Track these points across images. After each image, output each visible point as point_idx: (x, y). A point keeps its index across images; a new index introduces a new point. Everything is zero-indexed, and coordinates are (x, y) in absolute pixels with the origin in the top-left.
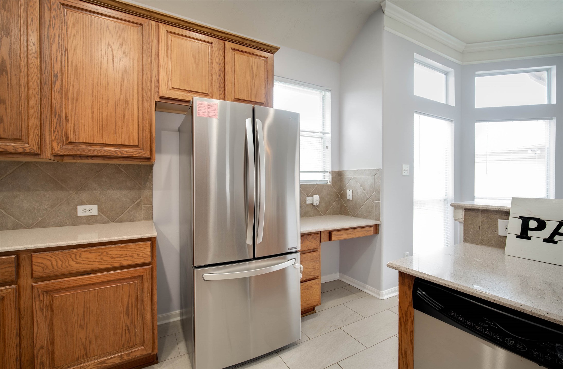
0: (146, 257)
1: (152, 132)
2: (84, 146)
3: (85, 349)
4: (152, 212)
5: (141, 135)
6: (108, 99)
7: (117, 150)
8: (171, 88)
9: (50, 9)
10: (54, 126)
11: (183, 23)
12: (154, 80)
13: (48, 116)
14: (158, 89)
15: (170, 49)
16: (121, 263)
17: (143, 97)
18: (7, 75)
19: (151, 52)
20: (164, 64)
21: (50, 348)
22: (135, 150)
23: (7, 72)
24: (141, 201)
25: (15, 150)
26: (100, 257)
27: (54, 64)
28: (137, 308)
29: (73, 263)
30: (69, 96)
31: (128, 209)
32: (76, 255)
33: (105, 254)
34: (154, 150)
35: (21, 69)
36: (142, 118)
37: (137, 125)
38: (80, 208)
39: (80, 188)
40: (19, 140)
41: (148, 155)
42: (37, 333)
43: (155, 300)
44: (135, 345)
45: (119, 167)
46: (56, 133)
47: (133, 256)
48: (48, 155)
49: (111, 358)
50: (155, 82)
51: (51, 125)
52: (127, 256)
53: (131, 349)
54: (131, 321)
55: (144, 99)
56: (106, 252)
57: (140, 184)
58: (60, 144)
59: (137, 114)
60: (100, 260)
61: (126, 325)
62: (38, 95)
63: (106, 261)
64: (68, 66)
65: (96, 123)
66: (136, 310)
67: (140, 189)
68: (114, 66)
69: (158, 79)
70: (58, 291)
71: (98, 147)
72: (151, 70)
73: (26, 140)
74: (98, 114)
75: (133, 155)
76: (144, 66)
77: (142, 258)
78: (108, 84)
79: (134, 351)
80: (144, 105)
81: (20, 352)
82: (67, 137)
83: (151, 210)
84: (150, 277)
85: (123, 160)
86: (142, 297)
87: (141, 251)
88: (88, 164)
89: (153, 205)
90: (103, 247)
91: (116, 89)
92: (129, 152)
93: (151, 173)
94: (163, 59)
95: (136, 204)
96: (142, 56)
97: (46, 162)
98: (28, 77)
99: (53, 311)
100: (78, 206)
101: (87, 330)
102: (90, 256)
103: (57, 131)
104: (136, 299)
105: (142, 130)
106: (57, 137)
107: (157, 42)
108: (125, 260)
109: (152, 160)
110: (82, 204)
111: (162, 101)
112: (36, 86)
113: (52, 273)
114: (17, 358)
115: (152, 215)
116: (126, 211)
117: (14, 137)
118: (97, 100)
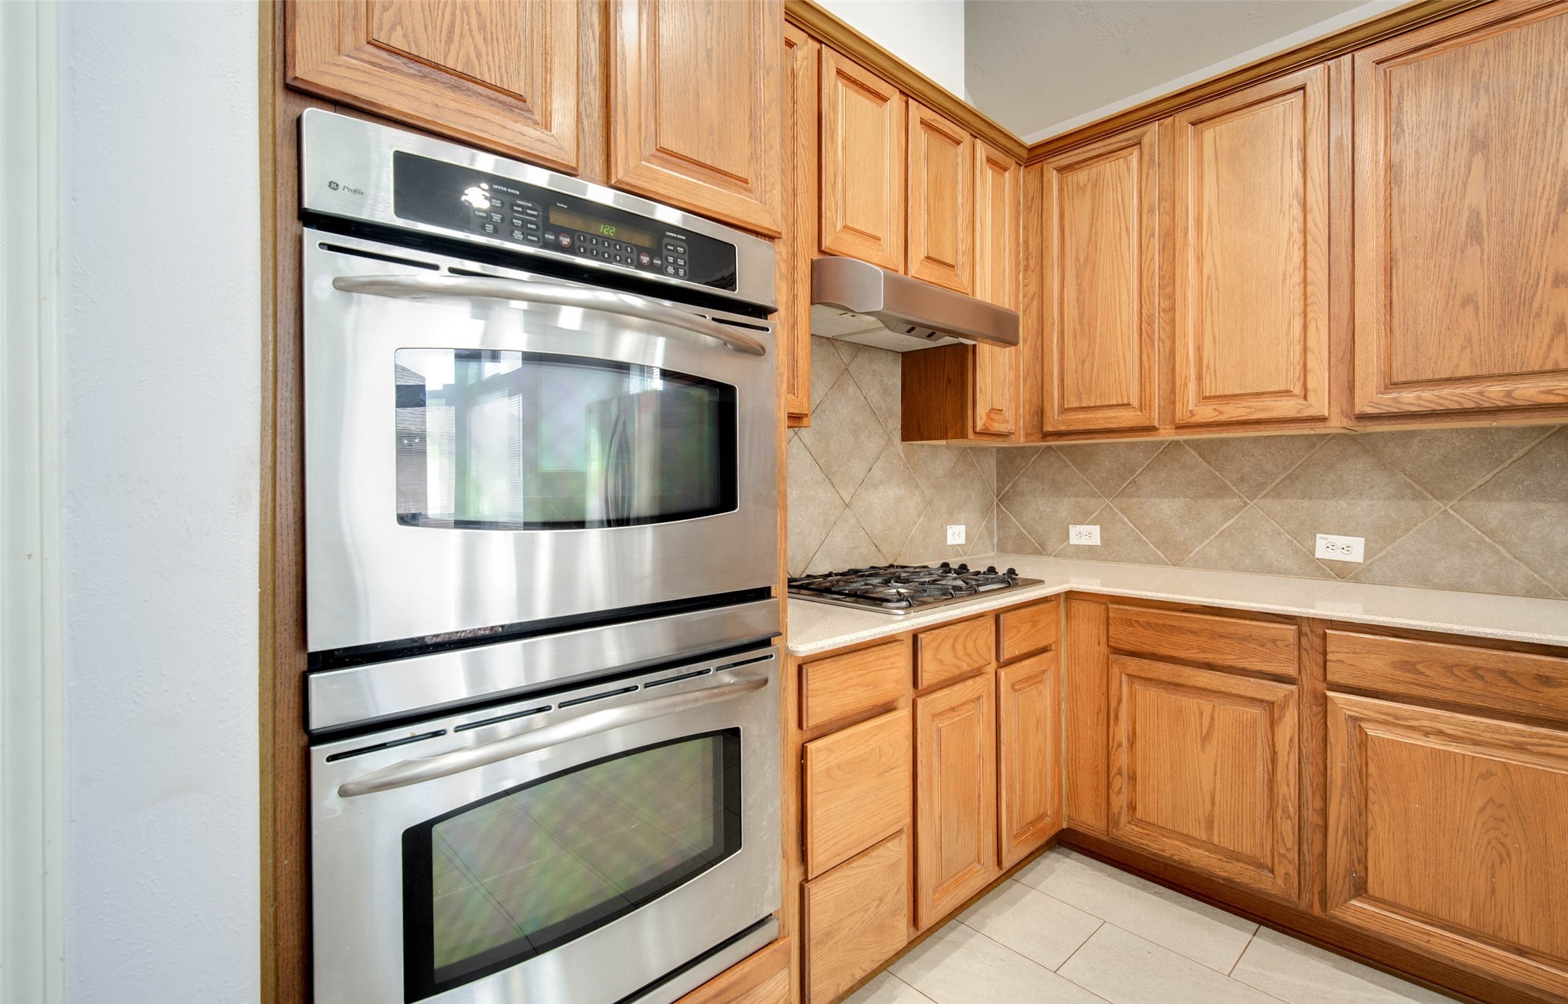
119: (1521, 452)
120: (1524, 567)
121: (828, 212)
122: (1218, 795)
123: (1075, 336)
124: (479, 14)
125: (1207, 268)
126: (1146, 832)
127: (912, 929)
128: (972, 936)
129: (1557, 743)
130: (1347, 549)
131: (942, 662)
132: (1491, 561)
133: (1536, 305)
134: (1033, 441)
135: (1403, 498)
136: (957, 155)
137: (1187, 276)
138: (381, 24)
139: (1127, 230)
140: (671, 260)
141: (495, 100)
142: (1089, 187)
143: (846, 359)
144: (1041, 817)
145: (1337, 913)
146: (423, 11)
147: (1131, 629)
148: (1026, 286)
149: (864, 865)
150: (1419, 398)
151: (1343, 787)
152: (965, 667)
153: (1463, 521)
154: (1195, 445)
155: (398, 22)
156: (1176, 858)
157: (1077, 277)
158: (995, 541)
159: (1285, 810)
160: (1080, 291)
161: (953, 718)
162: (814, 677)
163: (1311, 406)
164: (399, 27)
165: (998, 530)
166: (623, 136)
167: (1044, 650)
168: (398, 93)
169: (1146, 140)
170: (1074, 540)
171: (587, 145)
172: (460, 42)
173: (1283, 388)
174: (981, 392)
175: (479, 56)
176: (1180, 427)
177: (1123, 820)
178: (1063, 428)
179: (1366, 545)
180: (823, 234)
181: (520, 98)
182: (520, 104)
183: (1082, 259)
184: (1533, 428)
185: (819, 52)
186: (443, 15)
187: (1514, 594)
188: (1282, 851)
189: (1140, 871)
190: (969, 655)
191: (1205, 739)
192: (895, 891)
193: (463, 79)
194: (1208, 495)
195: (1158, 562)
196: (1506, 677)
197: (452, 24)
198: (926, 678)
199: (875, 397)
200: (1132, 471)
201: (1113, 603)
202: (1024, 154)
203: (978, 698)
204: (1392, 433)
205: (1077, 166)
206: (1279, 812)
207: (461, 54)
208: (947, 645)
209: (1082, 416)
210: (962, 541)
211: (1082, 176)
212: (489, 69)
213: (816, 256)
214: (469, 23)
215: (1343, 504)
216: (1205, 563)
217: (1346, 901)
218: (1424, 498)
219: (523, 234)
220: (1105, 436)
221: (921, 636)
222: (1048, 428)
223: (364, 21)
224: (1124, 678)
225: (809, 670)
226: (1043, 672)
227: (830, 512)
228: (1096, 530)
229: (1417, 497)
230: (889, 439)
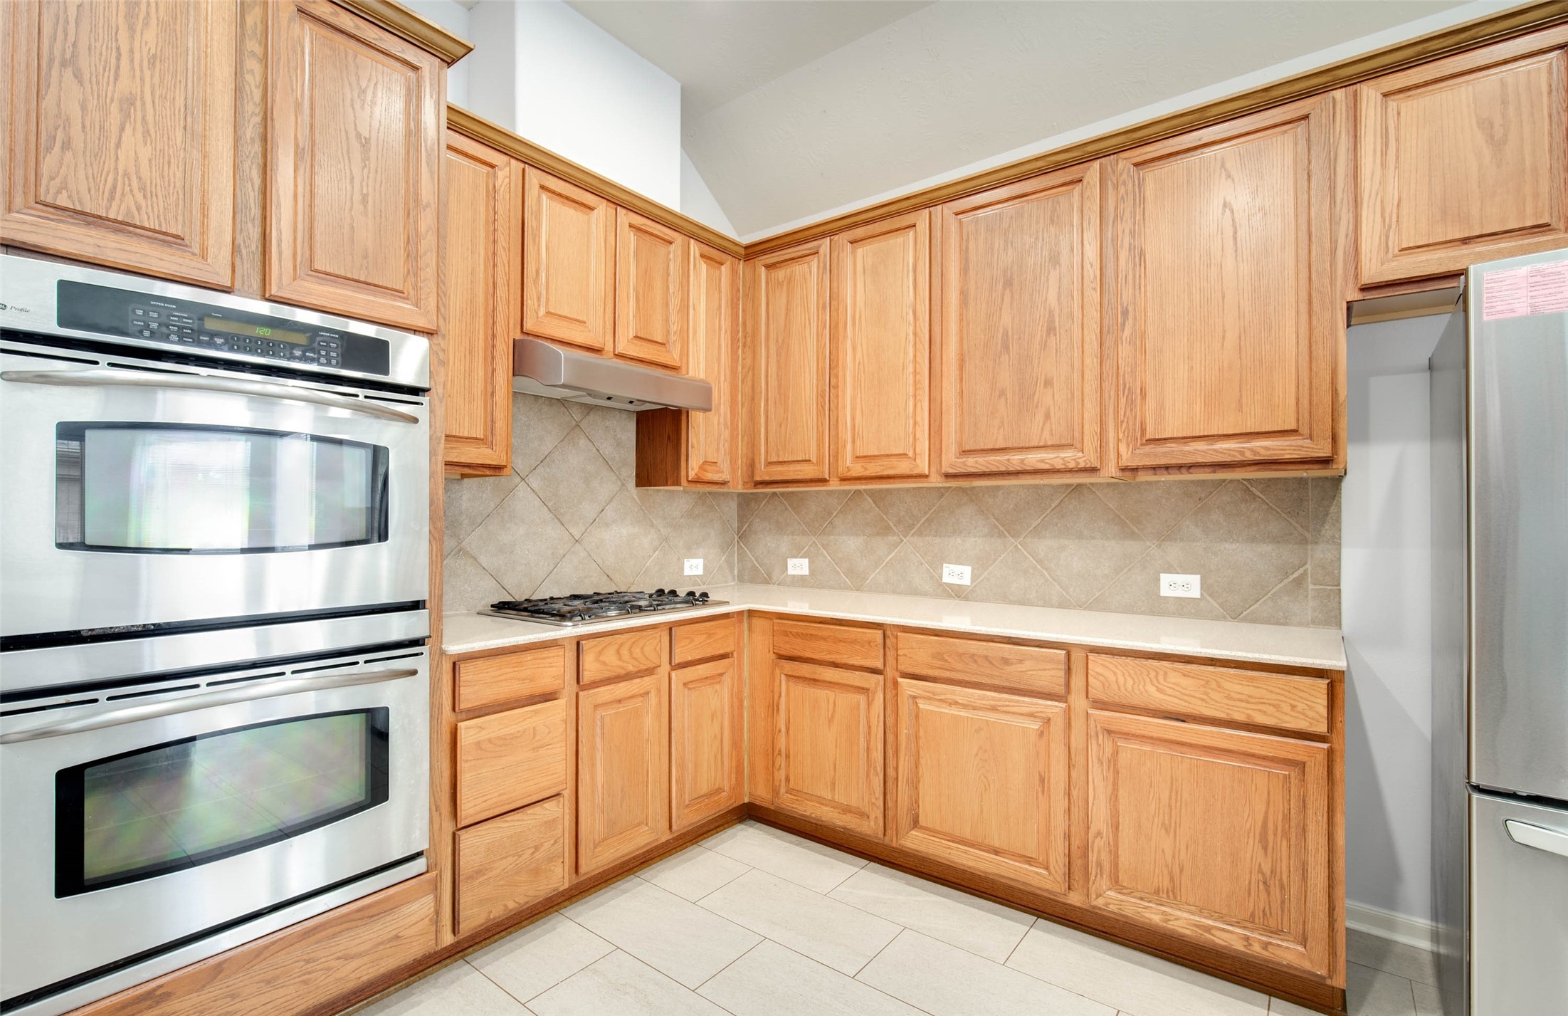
0: (1313, 719)
1: (1336, 390)
2: (1173, 446)
3: (1172, 879)
4: (1340, 606)
5: (1305, 402)
6: (1224, 331)
7: (1244, 448)
8: (1396, 251)
9: (1116, 187)
10: (1122, 413)
11: (1441, 40)
12: (1343, 247)
13: (1112, 394)
14: (1356, 268)
15: (1394, 138)
16: (1249, 716)
17: (1310, 303)
18: (1055, 335)
19: (1335, 174)
20: (1374, 193)
21: (1112, 843)
22: (1287, 443)
23: (1055, 329)
24: (1306, 571)
25: (1065, 464)
26: (1202, 689)
27: (1121, 290)
28: (1289, 841)
29: (1152, 689)
30: (1147, 345)
31: (1272, 592)
32: (1157, 673)
33: (1213, 685)
34: (1343, 434)
35: (1073, 319)
36: (1307, 357)
37: (1294, 376)
38: (1165, 579)
39: (1167, 535)
40: (1070, 446)
41: (1324, 451)
42: (1093, 804)
43: (1340, 840)
44: (1282, 931)
45: (1250, 487)
46: (1124, 426)
47: (1279, 705)
48: (1111, 470)
49: (1223, 930)
50: (1345, 253)
51: (1116, 412)
52: (1264, 703)
53: (1270, 935)
54: (1272, 866)
55: (1314, 305)
56: (1217, 682)
57: (1302, 527)
58: (1131, 446)
59: (1294, 349)
60: (1205, 697)
61: (1260, 871)
62: (1097, 357)
63: (1216, 702)
64: (1145, 286)
65: (1198, 392)
66: (1284, 843)
67: (1304, 541)
68: (1236, 251)
69: (1356, 241)
70: (1126, 737)
71: (1203, 443)
72: (1334, 221)
73: (1079, 446)
74: (1203, 369)
75: (1283, 455)
76: (1313, 222)
77: (1301, 716)
78: (1223, 298)
79: (1278, 945)
80: (1314, 322)
81: (1069, 826)
82: (1143, 431)
83: (1336, 600)
84: (1326, 773)
85: (1258, 470)
86: (1302, 817)
87: (1302, 700)
88: (1180, 482)
89: (1344, 587)
90: (1211, 668)
91: (1241, 302)
92: (1274, 450)
93: (1337, 498)
94: (1372, 180)
95: (1294, 580)
96: (1306, 196)
97: (1108, 484)
98: (1083, 329)
99: (1118, 773)
100: (1162, 575)
101: (1175, 837)
102: (1185, 682)
103: (1126, 420)
104: (1287, 818)
105: (1306, 388)
106: (1126, 434)
107: (1352, 140)
108: (1260, 710)
109: (1336, 463)
110: (1170, 569)
111: (1368, 295)
112: (1095, 343)
113: (1117, 700)
114: (1065, 834)
115: (1340, 614)
116: (1266, 598)
117: (1063, 442)
118: (1199, 338)
119: (1057, 502)
120: (1058, 587)
121: (529, 302)
122: (838, 763)
123: (775, 403)
124: (140, 178)
125: (859, 355)
126: (796, 798)
127: (574, 876)
128: (641, 884)
129: (1011, 704)
130: (961, 575)
131: (605, 663)
132: (1040, 582)
133: (1036, 400)
134: (748, 488)
135: (992, 536)
136: (669, 253)
137: (846, 360)
138: (48, 190)
139: (809, 320)
140: (323, 353)
141: (155, 239)
142: (785, 283)
143: (577, 417)
144: (719, 790)
145: (903, 842)
146: (87, 178)
147: (787, 639)
148: (743, 359)
149: (519, 820)
150: (976, 462)
151: (906, 748)
152: (631, 668)
153: (1025, 553)
154: (872, 493)
155: (64, 186)
156: (813, 816)
157: (777, 356)
158: (736, 572)
159: (875, 770)
160: (779, 368)
161: (619, 708)
162: (466, 672)
163: (918, 466)
164: (64, 191)
165: (738, 562)
166: (277, 262)
167: (723, 656)
168: (62, 238)
169: (821, 251)
170: (791, 571)
171: (245, 268)
172: (121, 199)
173: (901, 452)
174: (692, 447)
175: (139, 209)
176: (843, 480)
177: (783, 790)
178: (767, 478)
179: (972, 571)
180: (525, 319)
181: (178, 237)
182: (179, 241)
183: (780, 341)
184: (1063, 485)
185: (524, 170)
186: (106, 181)
187: (1052, 606)
188: (873, 800)
189: (801, 832)
190: (636, 659)
191: (831, 720)
192: (552, 842)
193: (122, 227)
194: (878, 534)
195: (847, 588)
196: (987, 660)
197: (115, 187)
198: (587, 677)
199: (607, 448)
200: (830, 513)
201: (777, 618)
202: (742, 251)
203: (647, 693)
204: (987, 487)
205: (778, 265)
206: (872, 771)
207: (122, 208)
208: (612, 650)
209: (780, 468)
210: (700, 572)
211: (781, 274)
212: (149, 218)
213: (518, 336)
214: (130, 185)
215: (959, 540)
216: (877, 589)
217: (908, 833)
218: (1005, 537)
219: (178, 336)
220: (795, 485)
221: (583, 642)
222: (758, 478)
223: (33, 187)
224: (783, 677)
225: (461, 666)
226: (721, 675)
227: (559, 547)
228: (805, 562)
229: (1001, 535)
230: (623, 485)
